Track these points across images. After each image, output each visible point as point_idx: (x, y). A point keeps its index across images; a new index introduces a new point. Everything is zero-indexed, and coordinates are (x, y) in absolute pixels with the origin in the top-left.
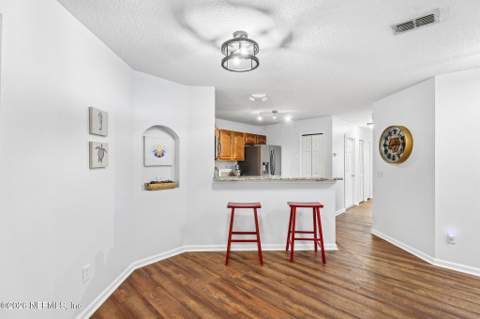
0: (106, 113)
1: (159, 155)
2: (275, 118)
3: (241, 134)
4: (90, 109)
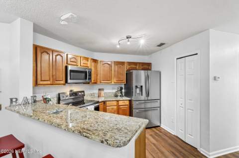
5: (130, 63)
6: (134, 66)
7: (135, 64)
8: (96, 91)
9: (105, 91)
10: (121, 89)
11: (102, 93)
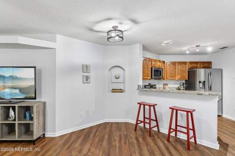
0: (90, 65)
1: (117, 78)
2: (198, 50)
3: (185, 63)
4: (83, 65)
5: (191, 63)
6: (195, 65)
7: (197, 63)
8: (162, 86)
9: (169, 86)
10: (184, 84)
11: (167, 87)
